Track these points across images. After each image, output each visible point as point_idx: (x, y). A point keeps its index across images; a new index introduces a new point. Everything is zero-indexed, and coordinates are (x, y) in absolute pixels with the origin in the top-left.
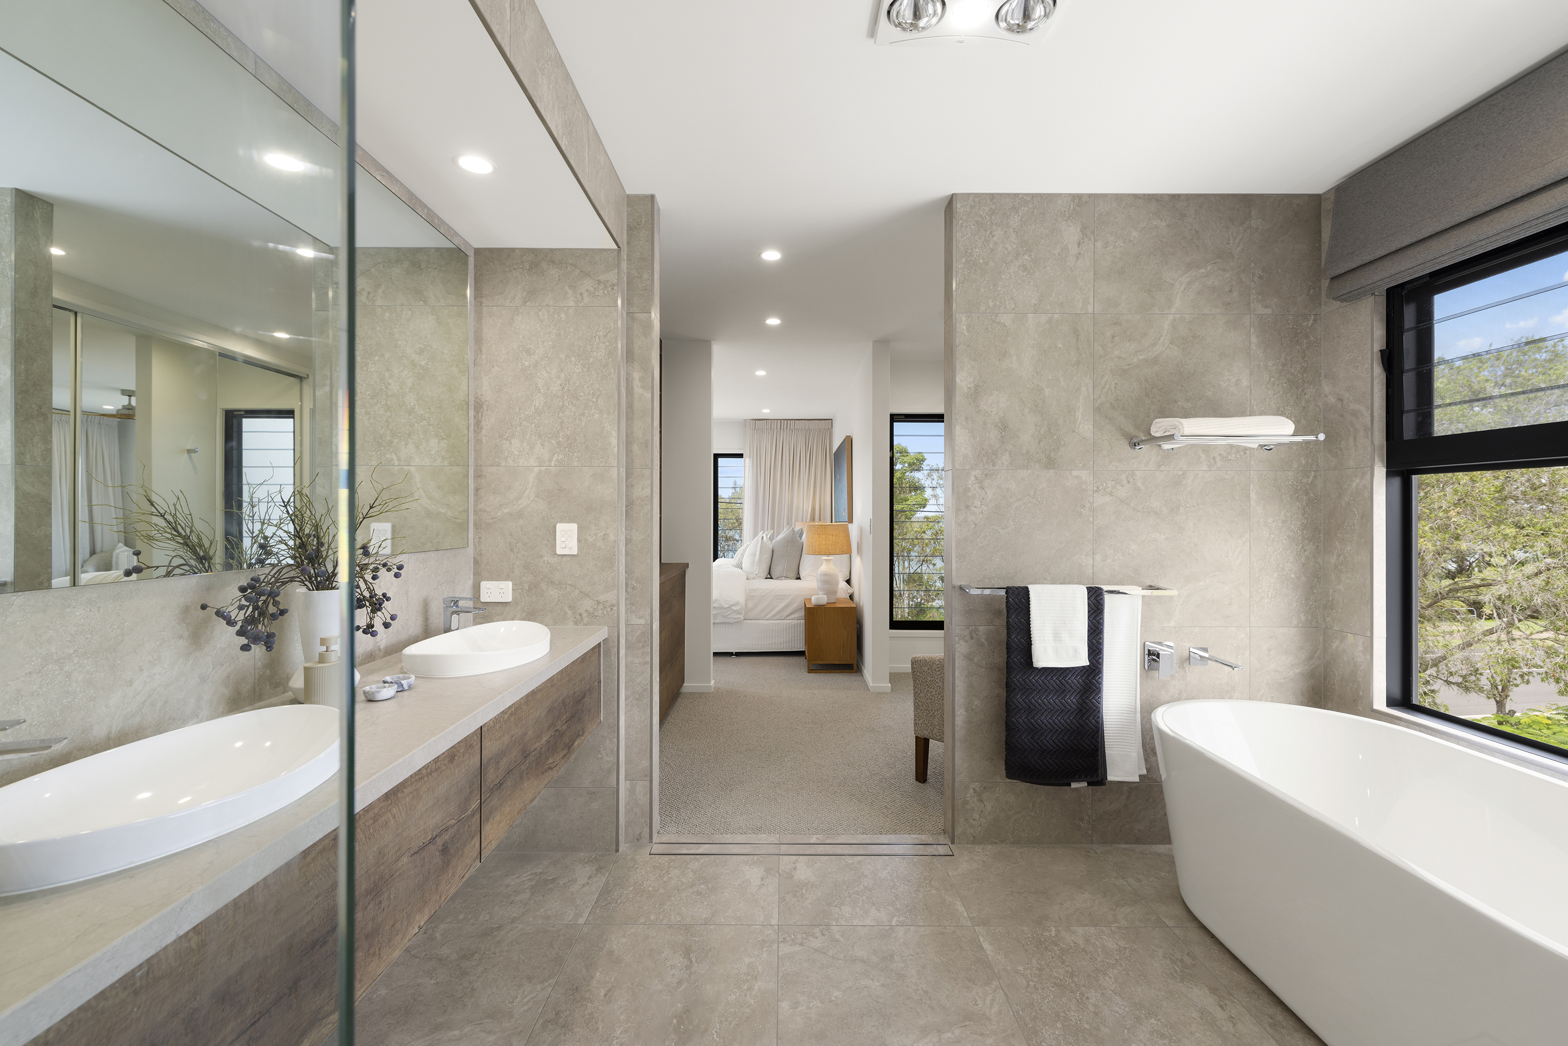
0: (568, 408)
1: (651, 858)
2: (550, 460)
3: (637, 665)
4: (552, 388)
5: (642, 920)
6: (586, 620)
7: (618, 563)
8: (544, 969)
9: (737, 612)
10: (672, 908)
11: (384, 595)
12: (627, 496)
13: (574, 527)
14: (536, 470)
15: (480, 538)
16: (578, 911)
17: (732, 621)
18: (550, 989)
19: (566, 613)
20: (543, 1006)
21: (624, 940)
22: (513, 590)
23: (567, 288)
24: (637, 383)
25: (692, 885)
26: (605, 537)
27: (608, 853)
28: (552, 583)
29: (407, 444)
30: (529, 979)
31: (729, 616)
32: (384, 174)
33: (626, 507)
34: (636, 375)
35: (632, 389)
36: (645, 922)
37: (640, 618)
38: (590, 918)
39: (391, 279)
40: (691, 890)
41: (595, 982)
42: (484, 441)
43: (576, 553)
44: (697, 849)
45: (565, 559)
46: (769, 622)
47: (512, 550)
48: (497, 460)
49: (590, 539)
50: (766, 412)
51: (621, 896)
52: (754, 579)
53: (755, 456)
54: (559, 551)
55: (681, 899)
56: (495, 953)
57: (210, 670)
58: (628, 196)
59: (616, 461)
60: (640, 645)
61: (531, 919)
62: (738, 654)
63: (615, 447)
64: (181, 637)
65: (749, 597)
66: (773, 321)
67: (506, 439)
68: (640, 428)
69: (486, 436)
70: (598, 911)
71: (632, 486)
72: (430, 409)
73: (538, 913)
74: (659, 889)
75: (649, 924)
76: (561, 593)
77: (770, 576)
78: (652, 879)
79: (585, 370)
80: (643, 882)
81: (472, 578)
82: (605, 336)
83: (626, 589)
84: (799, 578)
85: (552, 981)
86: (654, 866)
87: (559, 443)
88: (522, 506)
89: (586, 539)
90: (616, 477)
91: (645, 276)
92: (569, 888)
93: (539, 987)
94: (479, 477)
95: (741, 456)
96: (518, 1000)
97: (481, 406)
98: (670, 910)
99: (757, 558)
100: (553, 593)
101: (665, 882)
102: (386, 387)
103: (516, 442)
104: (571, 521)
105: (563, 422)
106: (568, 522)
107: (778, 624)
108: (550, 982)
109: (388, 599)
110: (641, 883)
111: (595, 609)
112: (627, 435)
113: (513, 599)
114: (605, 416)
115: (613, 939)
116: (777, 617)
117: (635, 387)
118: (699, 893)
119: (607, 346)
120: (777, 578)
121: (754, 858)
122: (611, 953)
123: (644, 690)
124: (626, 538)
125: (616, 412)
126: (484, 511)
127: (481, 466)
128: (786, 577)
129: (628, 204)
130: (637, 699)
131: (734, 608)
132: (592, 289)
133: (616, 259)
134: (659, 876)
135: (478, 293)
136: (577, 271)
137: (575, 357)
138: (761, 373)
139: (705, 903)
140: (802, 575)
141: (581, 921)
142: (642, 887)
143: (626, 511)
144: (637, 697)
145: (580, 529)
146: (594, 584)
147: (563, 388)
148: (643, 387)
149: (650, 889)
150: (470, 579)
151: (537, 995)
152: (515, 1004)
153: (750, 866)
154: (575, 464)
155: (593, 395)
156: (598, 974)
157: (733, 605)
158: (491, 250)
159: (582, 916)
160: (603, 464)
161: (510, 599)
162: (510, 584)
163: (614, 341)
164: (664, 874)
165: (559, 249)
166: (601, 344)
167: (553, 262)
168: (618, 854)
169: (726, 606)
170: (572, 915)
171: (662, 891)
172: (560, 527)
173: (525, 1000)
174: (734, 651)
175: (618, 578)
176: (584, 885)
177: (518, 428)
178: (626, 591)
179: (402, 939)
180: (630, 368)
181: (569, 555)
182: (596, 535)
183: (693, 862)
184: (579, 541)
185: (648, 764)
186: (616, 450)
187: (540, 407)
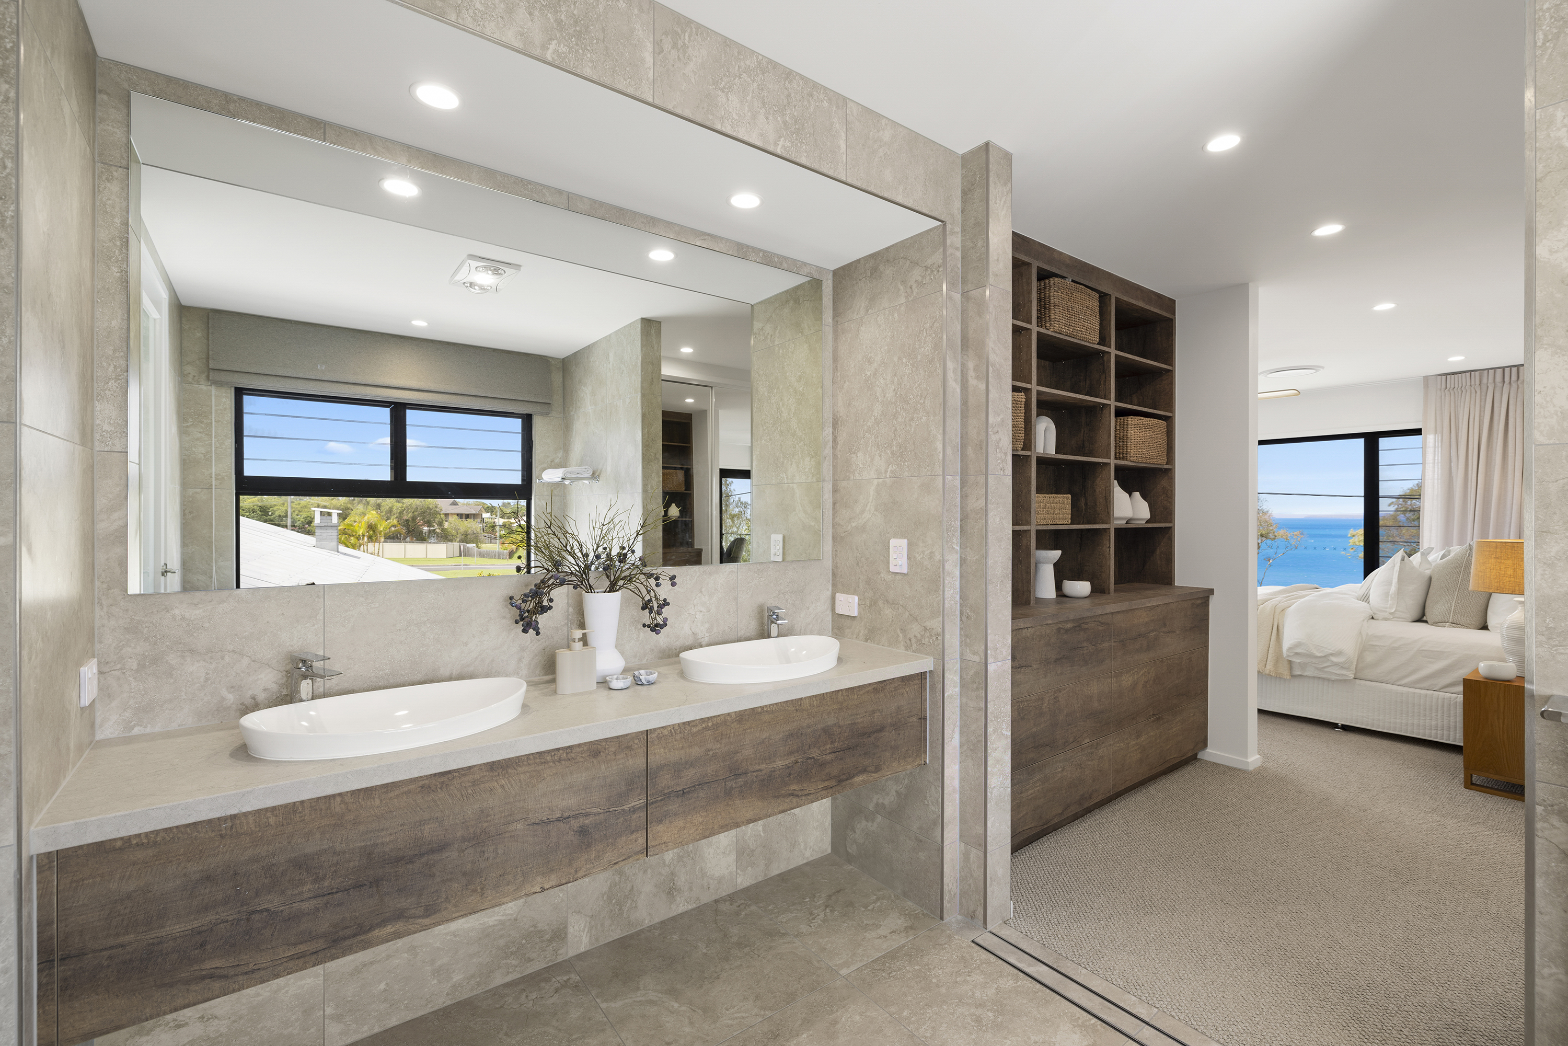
0: (900, 414)
1: (970, 946)
2: (886, 472)
3: (971, 709)
4: (887, 395)
5: (893, 1009)
6: (914, 646)
7: (943, 586)
8: (775, 997)
9: (1341, 666)
10: (934, 1017)
11: (665, 600)
12: (962, 508)
13: (904, 542)
14: (875, 482)
15: (836, 551)
16: (850, 960)
17: (1333, 677)
18: (760, 1019)
19: (898, 636)
20: (741, 1031)
21: (857, 1018)
22: (859, 604)
23: (899, 285)
24: (971, 374)
25: (981, 1005)
26: (931, 556)
27: (932, 916)
28: (887, 601)
29: (792, 464)
30: (757, 997)
31: (1326, 670)
32: (706, 237)
33: (961, 521)
34: (971, 365)
35: (967, 381)
36: (894, 1013)
37: (975, 653)
38: (853, 975)
39: (783, 319)
40: (973, 1010)
41: (795, 1042)
42: (839, 456)
43: (905, 571)
44: (1029, 965)
45: (898, 577)
46: (1405, 689)
47: (858, 564)
48: (848, 474)
49: (919, 558)
50: (1457, 361)
51: (900, 969)
52: (1386, 619)
53: (1446, 430)
54: (892, 569)
55: (953, 1014)
56: (759, 956)
57: (529, 643)
58: (963, 157)
59: (941, 469)
60: (975, 686)
61: (810, 942)
62: (1346, 728)
63: (940, 452)
64: (504, 617)
65: (1365, 647)
66: (1328, 230)
67: (854, 453)
68: (975, 427)
69: (840, 451)
70: (866, 971)
71: (966, 496)
72: (805, 430)
73: (821, 940)
74: (942, 986)
75: (896, 1018)
76: (895, 613)
77: (1421, 619)
78: (947, 970)
79: (914, 369)
80: (935, 967)
81: (830, 589)
82: (931, 327)
83: (961, 617)
84: (1485, 627)
85: (769, 1013)
86: (963, 957)
87: (892, 453)
88: (865, 520)
89: (915, 557)
90: (941, 487)
91: (980, 244)
92: (866, 932)
93: (756, 1011)
94: (836, 491)
95: (1417, 432)
96: (733, 1010)
97: (837, 423)
98: (930, 1018)
99: (1393, 588)
100: (888, 612)
101: (957, 982)
102: (781, 415)
103: (860, 454)
104: (903, 536)
105: (896, 430)
106: (900, 538)
107: (1426, 695)
108: (767, 1012)
109: (668, 604)
110: (932, 968)
111: (922, 636)
112: (961, 437)
113: (858, 614)
114: (932, 418)
115: (850, 1010)
116: (1425, 685)
117: (970, 379)
118: (978, 1020)
119: (933, 338)
120: (1435, 624)
121: (1090, 1020)
122: (835, 1023)
123: (978, 741)
124: (961, 557)
125: (942, 412)
126: (839, 524)
127: (837, 480)
128: (1455, 624)
129: (963, 166)
130: (971, 750)
131: (1335, 659)
132: (920, 278)
133: (941, 237)
134: (956, 972)
135: (837, 314)
136: (908, 262)
137: (906, 358)
138: (1385, 306)
139: (973, 1037)
140: (1491, 622)
141: (844, 972)
142: (928, 973)
143: (961, 525)
144: (971, 748)
145: (910, 545)
146: (921, 607)
147: (896, 393)
148: (977, 378)
149: (934, 980)
150: (828, 590)
151: (747, 1017)
152: (727, 1012)
153: (1075, 1026)
154: (906, 474)
155: (921, 396)
156: (805, 1036)
157: (1332, 654)
158: (843, 268)
159: (848, 967)
160: (929, 473)
161: (855, 614)
162: (856, 598)
163: (939, 330)
164: (965, 972)
165: (893, 246)
166: (928, 338)
167: (888, 261)
168: (942, 922)
169: (1319, 655)
170: (842, 961)
171: (943, 990)
172: (893, 542)
173: (736, 1015)
174: (1340, 722)
175: (944, 604)
176: (880, 936)
177: (862, 440)
178: (961, 620)
179: (515, 890)
180: (965, 357)
181: (901, 573)
182: (923, 552)
183: (1010, 978)
184: (909, 558)
185: (982, 831)
186: (941, 455)
187: (879, 417)
